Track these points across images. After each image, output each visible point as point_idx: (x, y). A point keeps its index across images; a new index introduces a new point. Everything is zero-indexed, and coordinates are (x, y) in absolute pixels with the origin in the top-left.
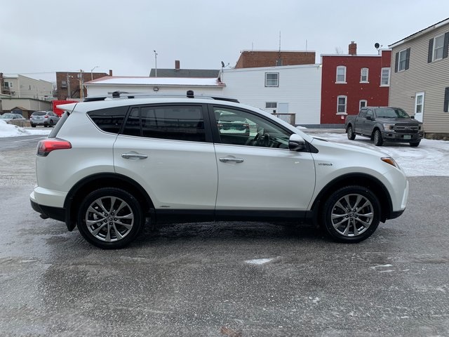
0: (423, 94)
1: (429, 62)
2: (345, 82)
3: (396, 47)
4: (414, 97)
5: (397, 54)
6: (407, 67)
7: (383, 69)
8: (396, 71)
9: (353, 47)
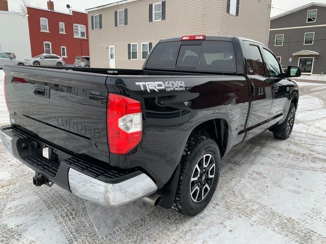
0: (113, 46)
1: (116, 26)
2: (47, 31)
3: (92, 12)
4: (108, 48)
5: (92, 17)
6: (101, 27)
7: (74, 25)
8: (93, 29)
9: (51, 5)
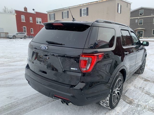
1: (62, 19)
3: (49, 12)
5: (50, 15)
7: (36, 18)
8: (50, 20)
9: (26, 9)
